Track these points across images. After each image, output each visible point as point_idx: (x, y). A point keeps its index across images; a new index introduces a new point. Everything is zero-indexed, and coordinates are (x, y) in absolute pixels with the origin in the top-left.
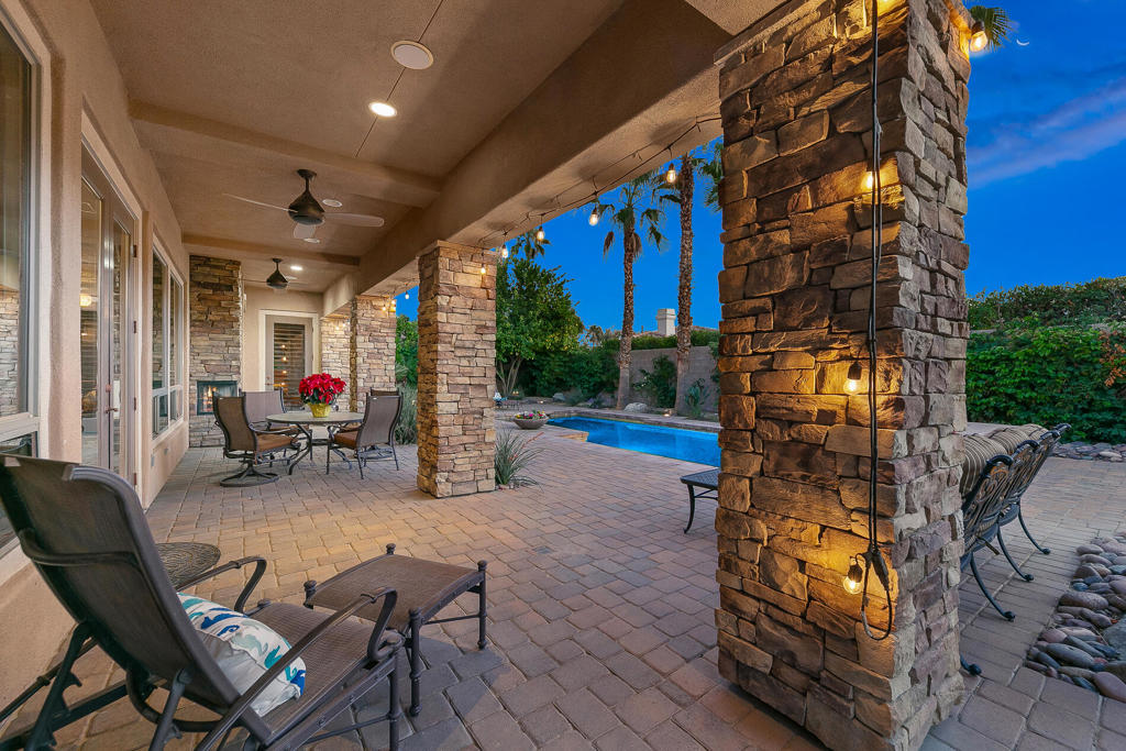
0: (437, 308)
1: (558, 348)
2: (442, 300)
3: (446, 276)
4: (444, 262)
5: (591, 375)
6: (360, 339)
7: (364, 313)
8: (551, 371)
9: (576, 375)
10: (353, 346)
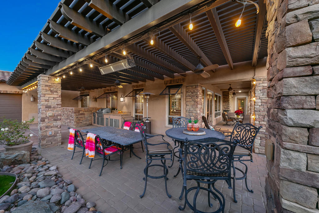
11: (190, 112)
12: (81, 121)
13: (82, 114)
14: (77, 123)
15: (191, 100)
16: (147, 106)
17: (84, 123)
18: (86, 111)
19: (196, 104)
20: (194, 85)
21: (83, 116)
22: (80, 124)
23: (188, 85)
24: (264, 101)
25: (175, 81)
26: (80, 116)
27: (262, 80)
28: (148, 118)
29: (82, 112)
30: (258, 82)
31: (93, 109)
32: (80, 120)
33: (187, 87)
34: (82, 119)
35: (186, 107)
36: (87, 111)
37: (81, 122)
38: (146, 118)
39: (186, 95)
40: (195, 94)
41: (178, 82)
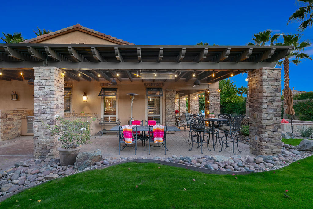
0: (190, 102)
1: (230, 102)
2: (191, 101)
3: (191, 98)
4: (191, 97)
5: (239, 109)
6: (180, 104)
7: (181, 100)
8: (228, 108)
9: (236, 109)
10: (179, 105)
11: (169, 111)
12: (9, 131)
13: (10, 120)
14: (4, 134)
15: (170, 101)
16: (132, 106)
17: (13, 133)
19: (174, 104)
20: (172, 90)
21: (11, 122)
22: (8, 136)
23: (167, 89)
24: (213, 103)
25: (156, 84)
26: (8, 123)
27: (212, 90)
28: (133, 118)
29: (11, 116)
30: (211, 92)
31: (23, 111)
32: (7, 129)
33: (166, 90)
34: (10, 127)
35: (166, 107)
36: (16, 115)
37: (9, 133)
38: (131, 118)
39: (165, 97)
40: (173, 96)
41: (158, 86)
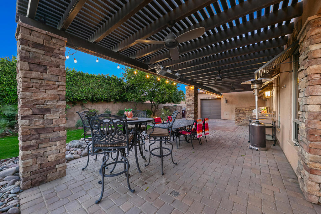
12: (242, 120)
13: (242, 113)
14: (237, 121)
17: (245, 122)
18: (247, 110)
21: (243, 115)
22: (240, 123)
26: (241, 115)
29: (243, 111)
32: (240, 119)
34: (242, 118)
36: (249, 111)
37: (242, 121)
